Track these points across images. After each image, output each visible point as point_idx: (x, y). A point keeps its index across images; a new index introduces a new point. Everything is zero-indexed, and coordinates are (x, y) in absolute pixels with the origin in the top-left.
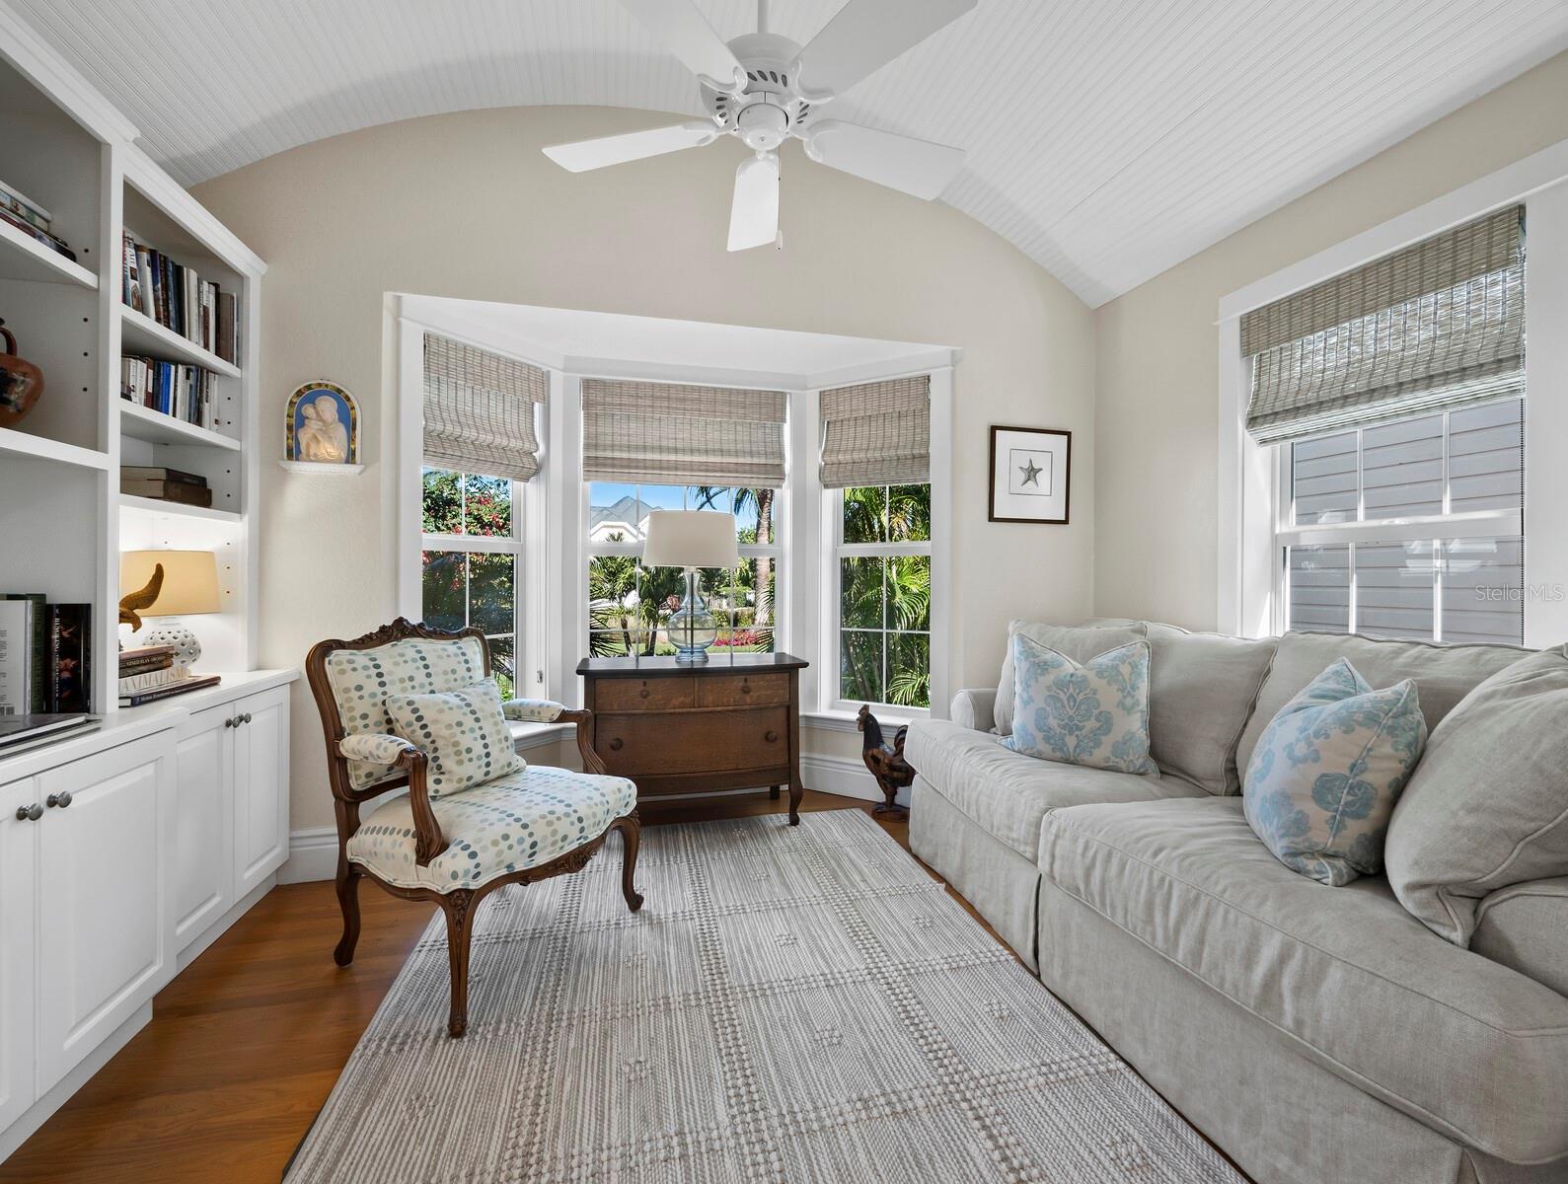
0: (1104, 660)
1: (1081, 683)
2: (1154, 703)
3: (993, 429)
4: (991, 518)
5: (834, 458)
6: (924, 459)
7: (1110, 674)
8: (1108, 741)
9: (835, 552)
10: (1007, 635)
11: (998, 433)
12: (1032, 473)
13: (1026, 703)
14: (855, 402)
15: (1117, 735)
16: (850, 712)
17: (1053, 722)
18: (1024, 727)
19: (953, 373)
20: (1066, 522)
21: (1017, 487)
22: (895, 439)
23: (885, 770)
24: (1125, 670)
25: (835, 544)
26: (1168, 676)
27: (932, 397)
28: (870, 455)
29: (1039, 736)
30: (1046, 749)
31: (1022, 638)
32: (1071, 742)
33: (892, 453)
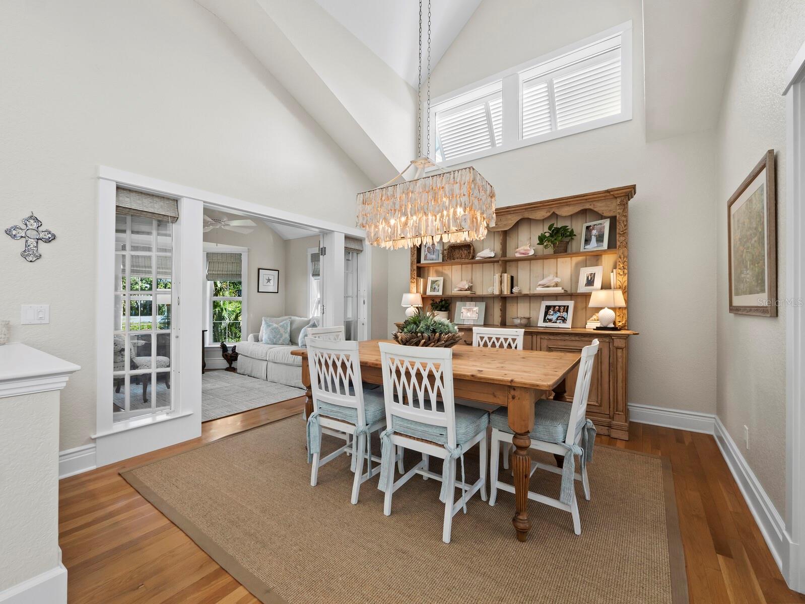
0: (281, 324)
1: (277, 328)
2: (291, 332)
3: (259, 269)
4: (258, 292)
5: (211, 273)
6: (240, 275)
7: (282, 326)
8: (282, 339)
9: (210, 299)
10: (262, 320)
11: (260, 270)
12: (269, 280)
13: (265, 334)
14: (218, 257)
15: (283, 338)
16: (218, 345)
17: (271, 337)
18: (265, 339)
19: (248, 254)
20: (278, 293)
21: (265, 284)
22: (231, 269)
23: (229, 358)
24: (285, 325)
25: (211, 297)
26: (294, 326)
27: (242, 259)
28: (223, 273)
29: (268, 340)
30: (270, 342)
31: (265, 320)
32: (275, 340)
33: (231, 273)
